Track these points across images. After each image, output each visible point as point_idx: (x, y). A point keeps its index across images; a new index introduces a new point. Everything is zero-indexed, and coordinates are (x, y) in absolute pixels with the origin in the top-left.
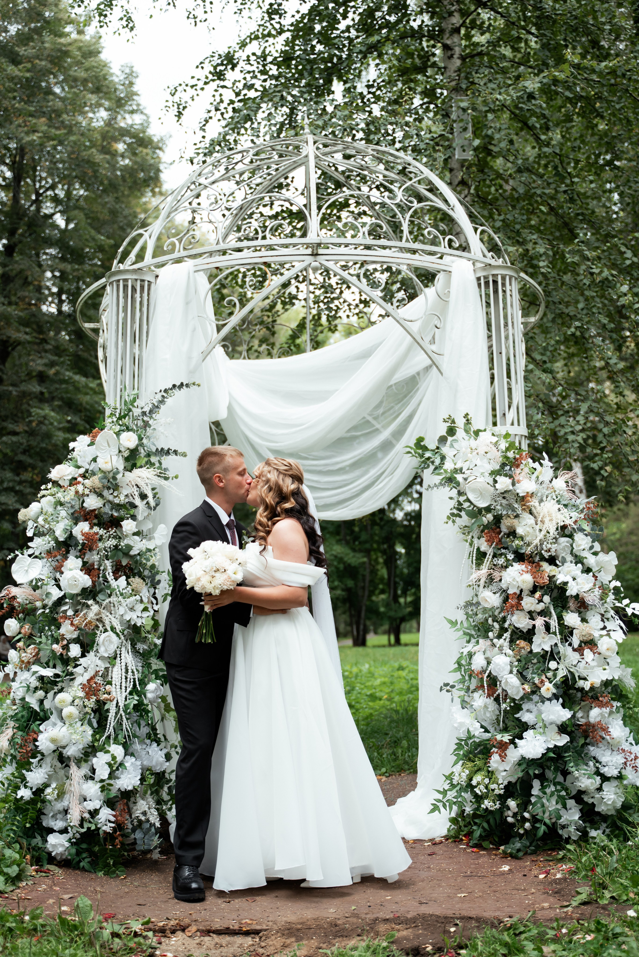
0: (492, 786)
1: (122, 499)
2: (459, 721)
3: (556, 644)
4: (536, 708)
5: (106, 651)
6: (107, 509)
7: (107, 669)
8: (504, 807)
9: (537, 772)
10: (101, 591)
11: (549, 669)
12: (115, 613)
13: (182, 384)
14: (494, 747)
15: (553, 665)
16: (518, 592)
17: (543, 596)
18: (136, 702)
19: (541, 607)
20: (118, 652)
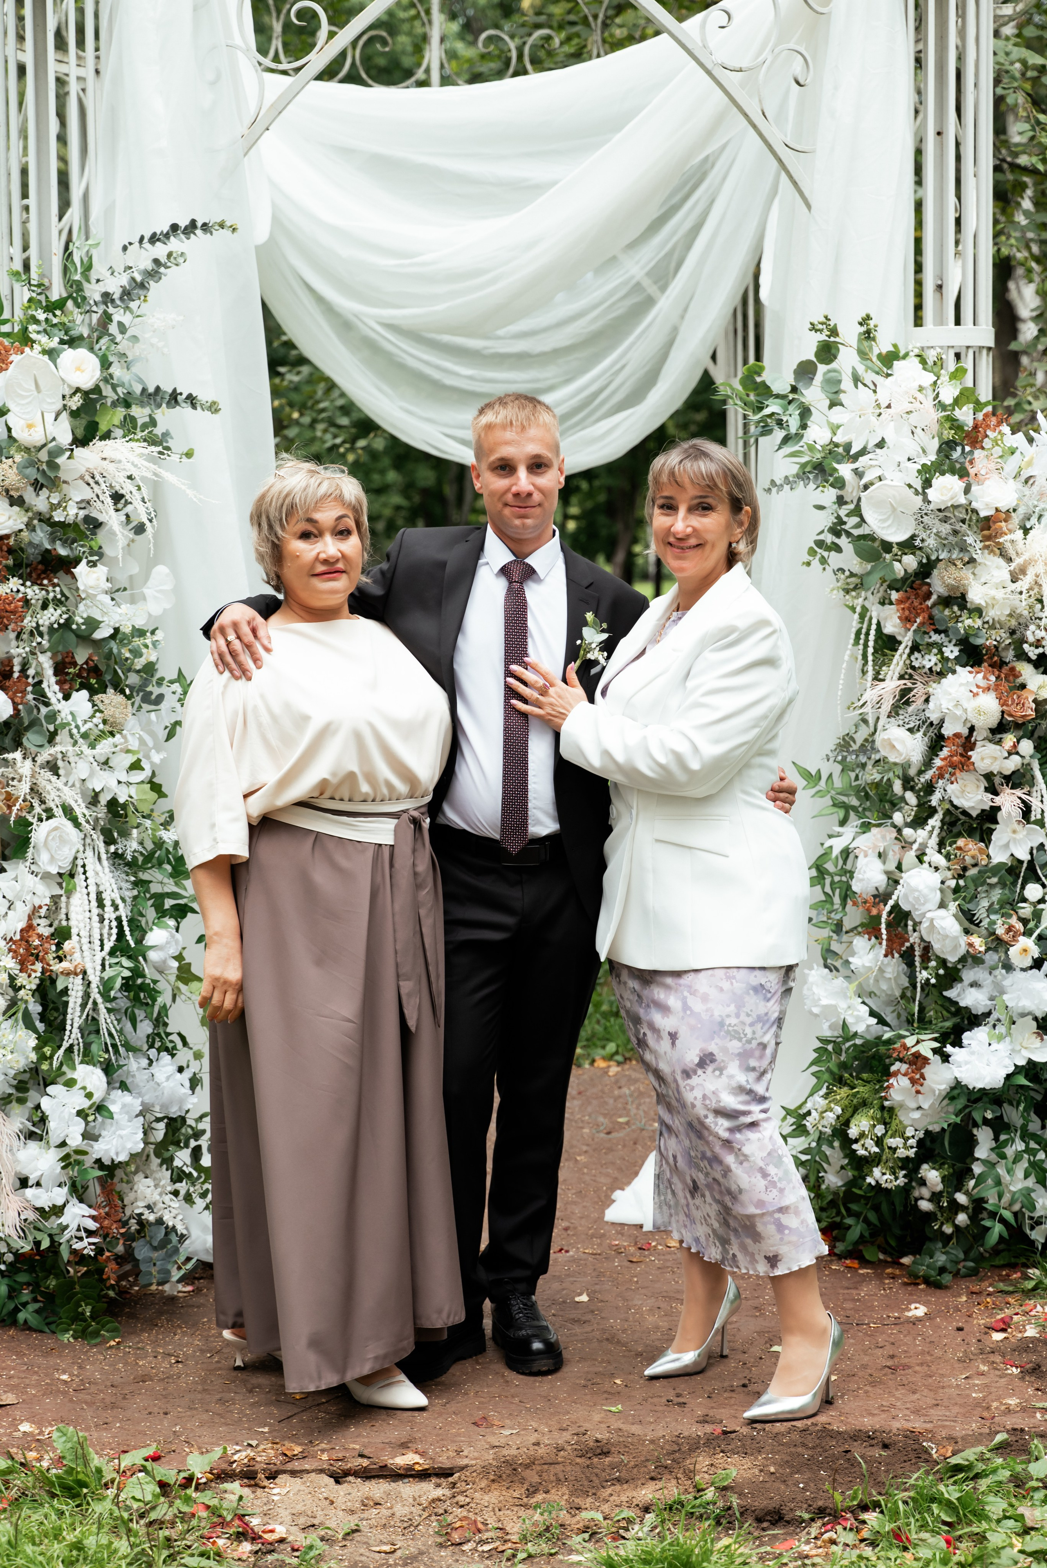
0: (894, 1142)
1: (71, 513)
2: (824, 1002)
3: (1041, 846)
4: (991, 978)
5: (52, 859)
6: (41, 537)
7: (55, 899)
8: (914, 1178)
9: (989, 1115)
10: (34, 723)
11: (1025, 900)
12: (68, 774)
13: (193, 223)
14: (901, 1060)
15: (1033, 891)
16: (965, 732)
17: (1018, 742)
18: (127, 974)
19: (1012, 764)
20: (80, 862)
